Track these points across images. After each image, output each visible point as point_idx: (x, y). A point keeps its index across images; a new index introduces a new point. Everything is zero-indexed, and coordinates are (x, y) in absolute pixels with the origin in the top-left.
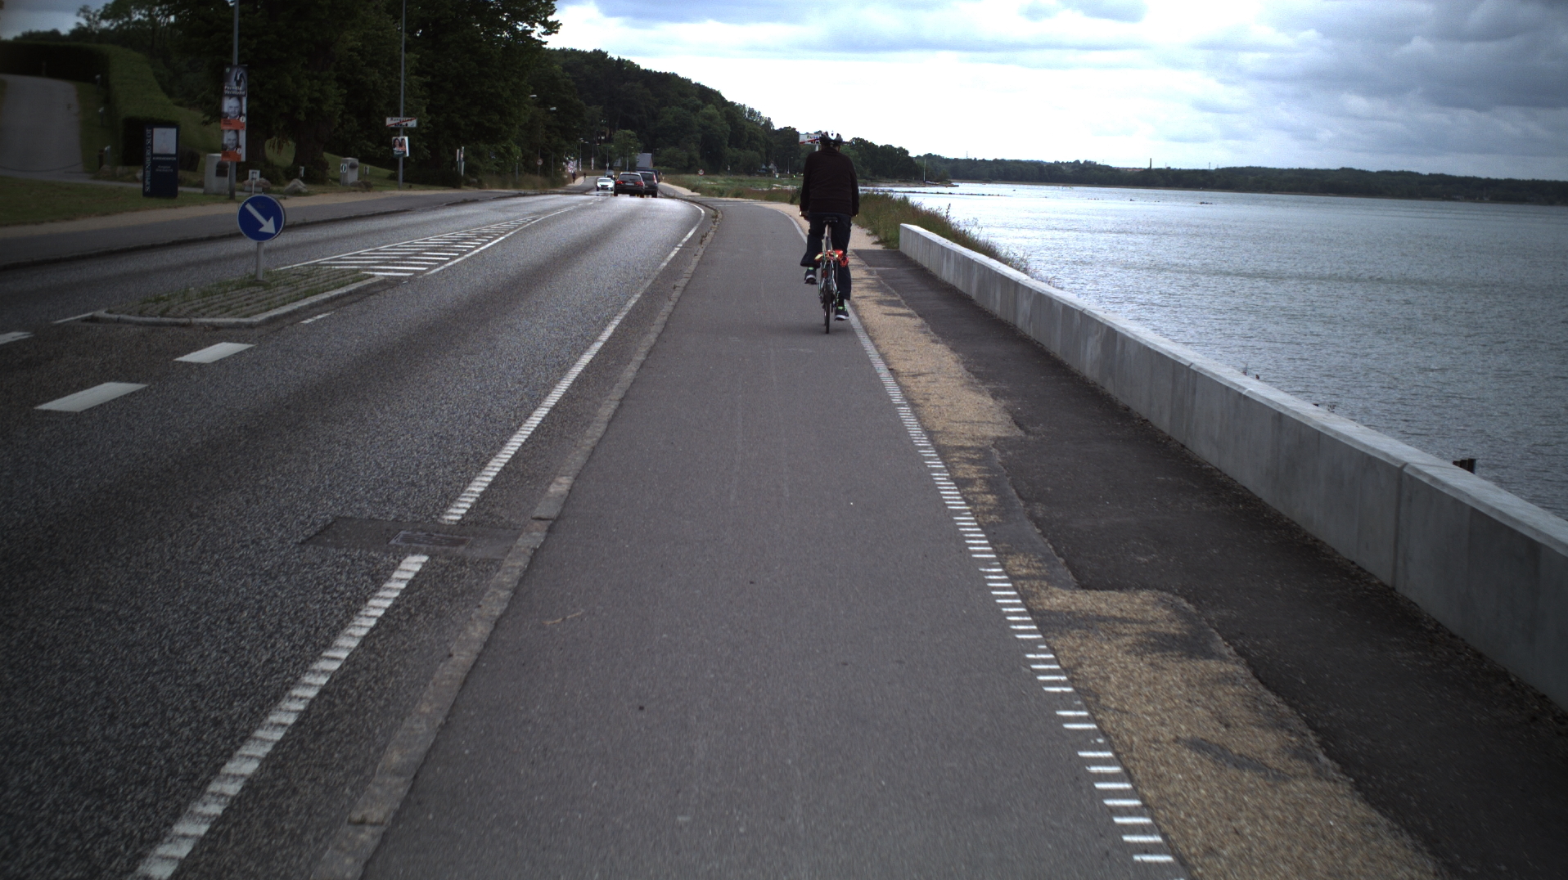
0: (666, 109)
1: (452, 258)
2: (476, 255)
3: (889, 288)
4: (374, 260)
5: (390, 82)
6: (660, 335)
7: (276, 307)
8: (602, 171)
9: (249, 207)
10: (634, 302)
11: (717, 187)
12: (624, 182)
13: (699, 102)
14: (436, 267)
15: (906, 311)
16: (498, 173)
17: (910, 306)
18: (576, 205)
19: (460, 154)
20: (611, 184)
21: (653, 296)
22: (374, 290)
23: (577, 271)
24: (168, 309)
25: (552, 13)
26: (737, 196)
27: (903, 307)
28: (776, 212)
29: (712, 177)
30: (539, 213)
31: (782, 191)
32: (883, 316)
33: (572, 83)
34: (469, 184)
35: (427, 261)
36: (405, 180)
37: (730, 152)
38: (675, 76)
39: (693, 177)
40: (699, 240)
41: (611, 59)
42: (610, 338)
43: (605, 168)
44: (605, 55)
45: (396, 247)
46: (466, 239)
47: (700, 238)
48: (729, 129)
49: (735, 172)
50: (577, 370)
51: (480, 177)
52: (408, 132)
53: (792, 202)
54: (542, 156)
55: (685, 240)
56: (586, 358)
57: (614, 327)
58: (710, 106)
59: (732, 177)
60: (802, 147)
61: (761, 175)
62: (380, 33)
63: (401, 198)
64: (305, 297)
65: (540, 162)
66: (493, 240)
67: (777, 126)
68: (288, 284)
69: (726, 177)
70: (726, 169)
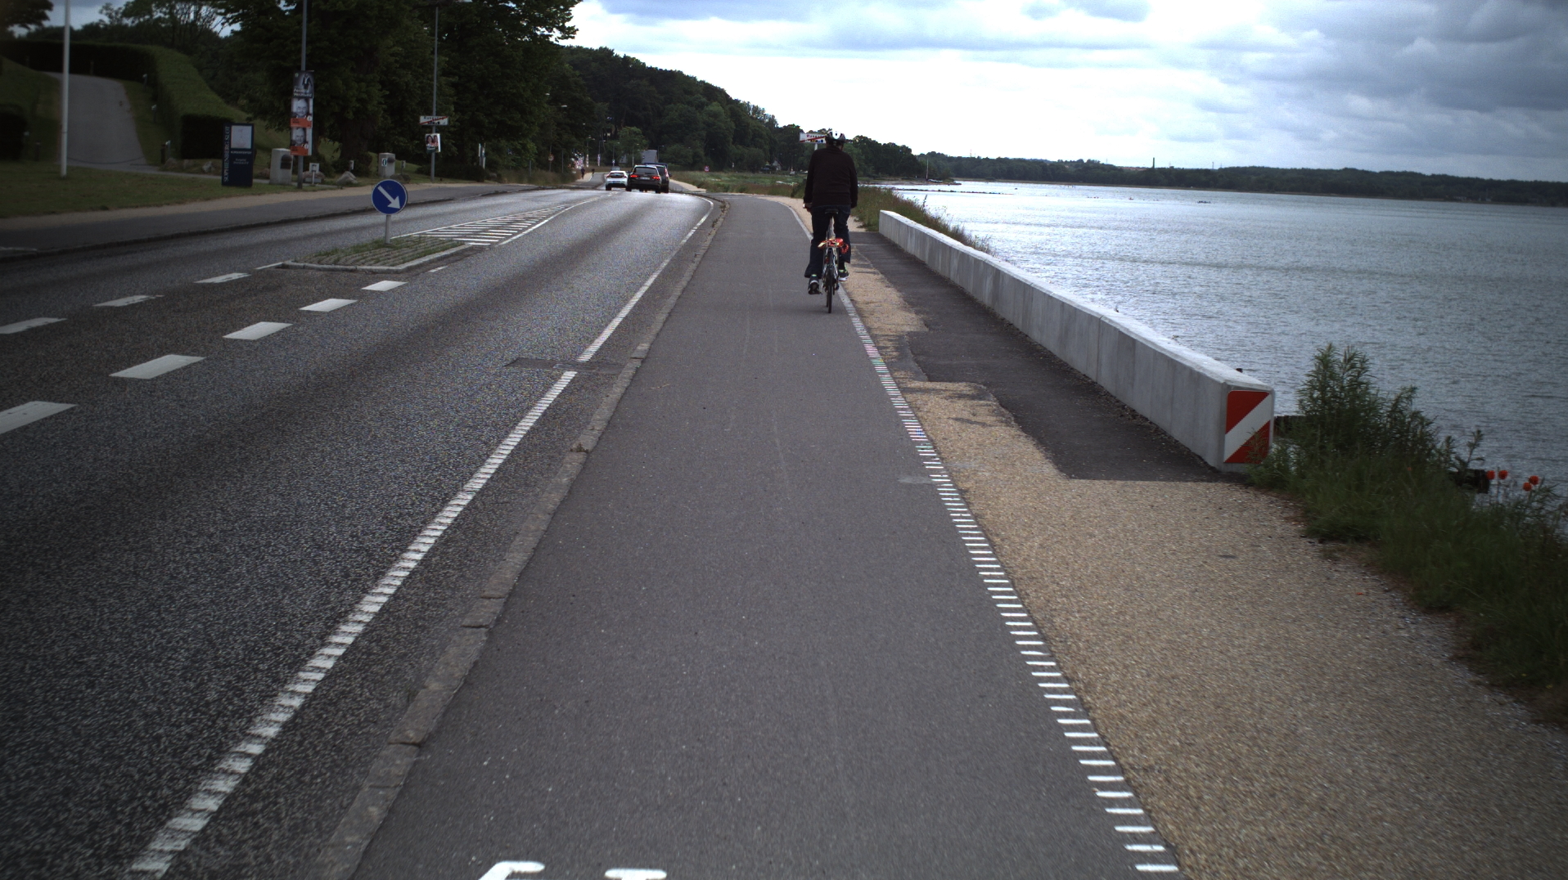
0: (669, 107)
1: (514, 234)
2: (531, 232)
5: (423, 83)
7: (407, 262)
8: (609, 168)
9: (381, 189)
10: (665, 265)
11: (723, 183)
12: (639, 176)
13: (704, 100)
15: (873, 270)
16: (515, 169)
19: (481, 150)
21: (680, 260)
22: (466, 253)
24: (338, 260)
25: (569, 20)
26: (742, 192)
28: (777, 203)
29: (717, 174)
30: (565, 203)
31: (786, 186)
33: (582, 82)
34: (489, 178)
35: (495, 235)
36: (436, 175)
37: (735, 149)
38: (680, 73)
39: (697, 174)
40: (711, 224)
41: (617, 56)
43: (612, 164)
44: (611, 52)
45: (464, 226)
48: (733, 126)
49: (740, 169)
51: (499, 172)
54: (555, 153)
55: (699, 224)
58: (715, 104)
59: (737, 174)
60: (805, 145)
61: (764, 171)
63: (440, 189)
64: (424, 256)
65: (551, 158)
66: (539, 222)
67: (781, 123)
68: (408, 247)
69: (730, 174)
70: (731, 166)
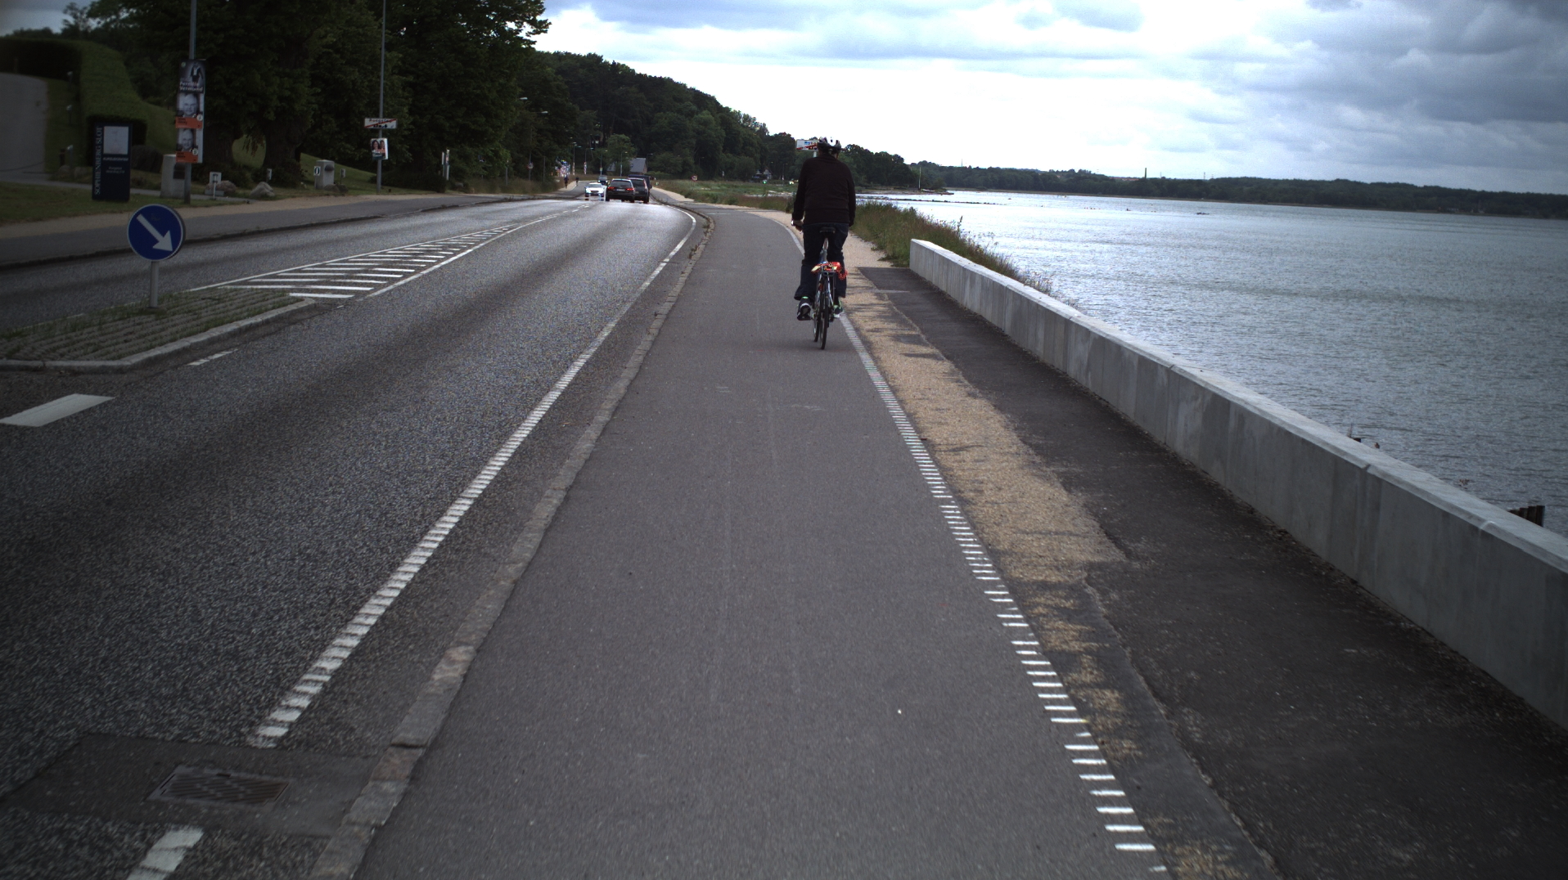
0: (658, 114)
1: (406, 275)
2: (435, 271)
3: (904, 316)
4: (315, 277)
5: (370, 81)
6: (632, 382)
7: (161, 345)
8: (595, 176)
9: (142, 219)
10: (606, 334)
11: (710, 193)
12: (616, 188)
13: (694, 108)
14: (384, 286)
15: (928, 350)
16: (486, 177)
17: (933, 343)
18: (560, 211)
19: (446, 157)
20: (602, 190)
21: (630, 326)
22: (299, 317)
23: (546, 292)
24: (18, 349)
25: (541, 12)
26: (731, 203)
27: (925, 345)
28: (771, 221)
29: (705, 182)
30: (518, 221)
31: (777, 198)
32: (903, 358)
33: (566, 87)
34: (454, 188)
35: (376, 278)
36: (384, 183)
37: (725, 158)
38: (670, 80)
39: (687, 182)
40: (688, 254)
41: (606, 63)
42: (570, 385)
43: (599, 172)
44: (600, 58)
45: (347, 261)
46: (429, 252)
47: (689, 252)
48: (724, 134)
49: (730, 177)
50: (521, 434)
51: (466, 181)
52: (387, 133)
53: (787, 211)
54: (533, 160)
55: (673, 253)
56: (537, 415)
57: (577, 369)
58: (704, 112)
59: (727, 183)
60: (797, 153)
61: (755, 181)
62: (361, 30)
63: (376, 203)
64: (205, 330)
65: (531, 167)
66: (459, 252)
67: (772, 131)
68: (190, 311)
69: (720, 183)
70: (721, 176)
